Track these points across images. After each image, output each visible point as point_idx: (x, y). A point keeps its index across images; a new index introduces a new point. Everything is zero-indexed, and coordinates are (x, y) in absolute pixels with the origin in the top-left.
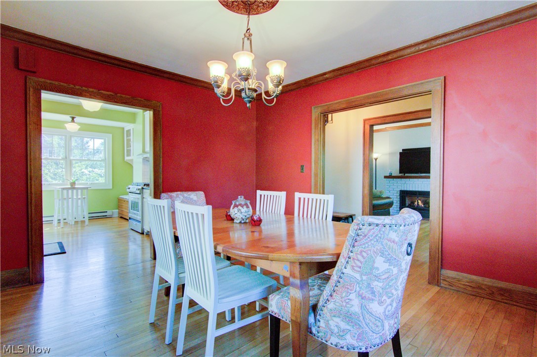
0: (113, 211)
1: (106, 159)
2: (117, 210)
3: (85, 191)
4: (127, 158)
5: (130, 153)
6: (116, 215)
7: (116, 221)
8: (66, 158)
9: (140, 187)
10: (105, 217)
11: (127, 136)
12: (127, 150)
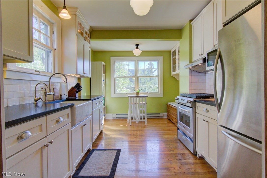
0: (164, 113)
1: (158, 75)
2: (166, 113)
3: (144, 99)
4: (173, 73)
5: (176, 68)
6: (166, 117)
7: (166, 122)
8: (135, 76)
9: (192, 100)
10: (158, 118)
11: (173, 56)
12: (173, 67)
